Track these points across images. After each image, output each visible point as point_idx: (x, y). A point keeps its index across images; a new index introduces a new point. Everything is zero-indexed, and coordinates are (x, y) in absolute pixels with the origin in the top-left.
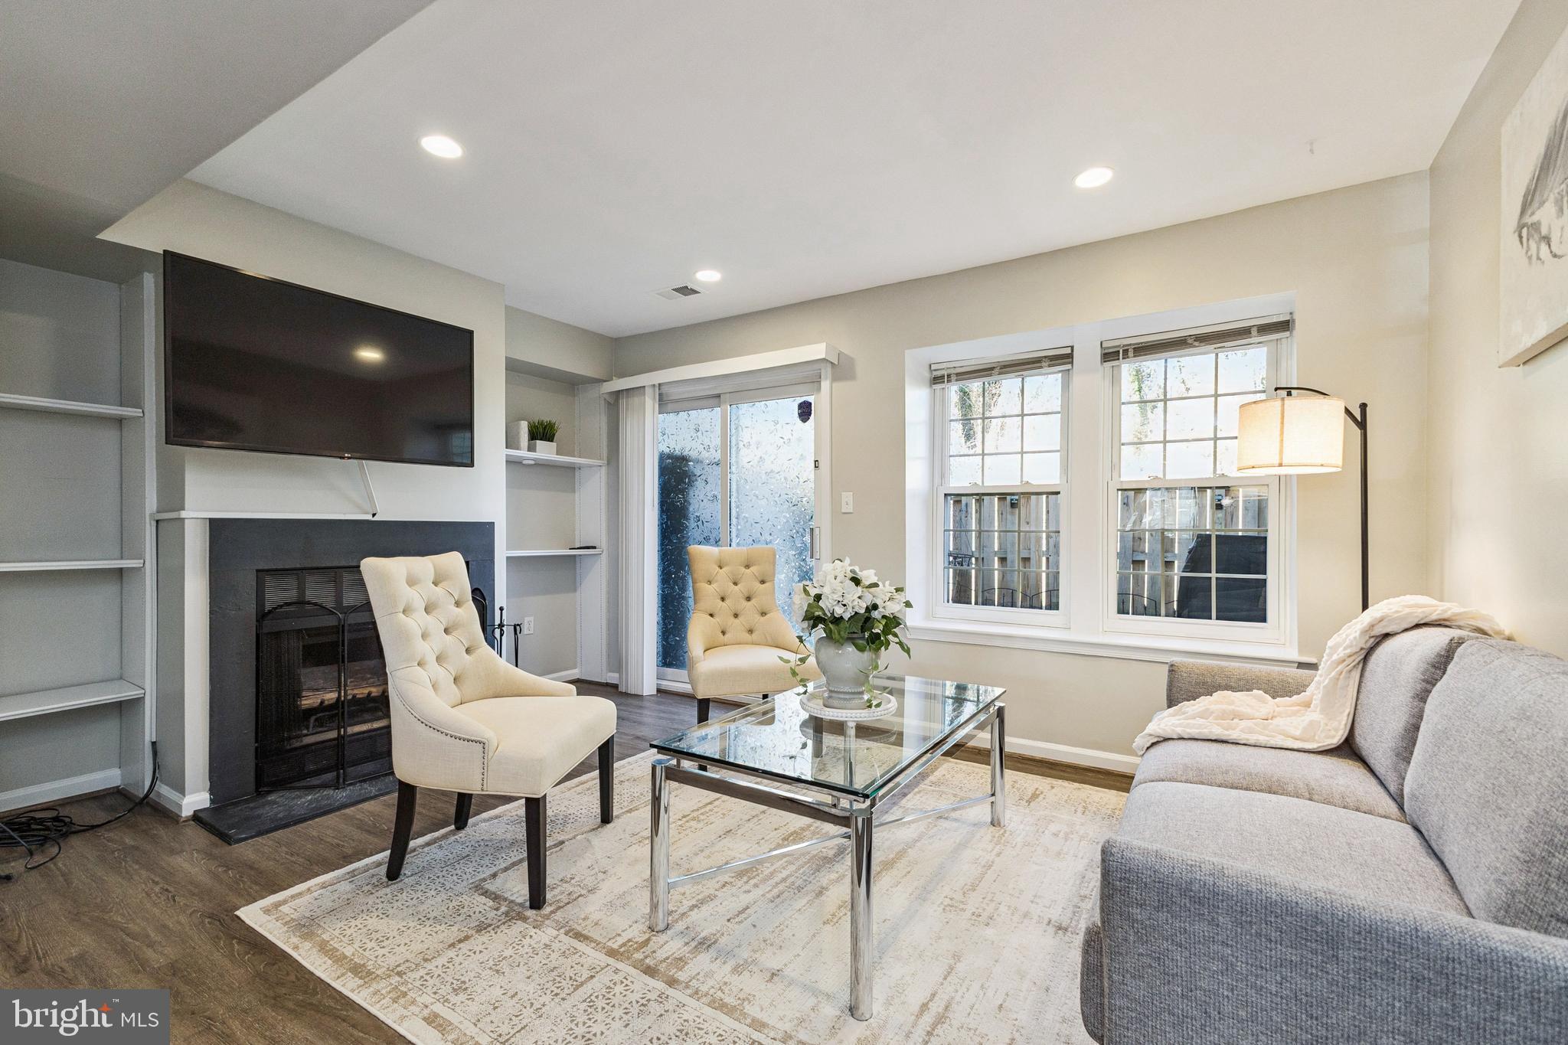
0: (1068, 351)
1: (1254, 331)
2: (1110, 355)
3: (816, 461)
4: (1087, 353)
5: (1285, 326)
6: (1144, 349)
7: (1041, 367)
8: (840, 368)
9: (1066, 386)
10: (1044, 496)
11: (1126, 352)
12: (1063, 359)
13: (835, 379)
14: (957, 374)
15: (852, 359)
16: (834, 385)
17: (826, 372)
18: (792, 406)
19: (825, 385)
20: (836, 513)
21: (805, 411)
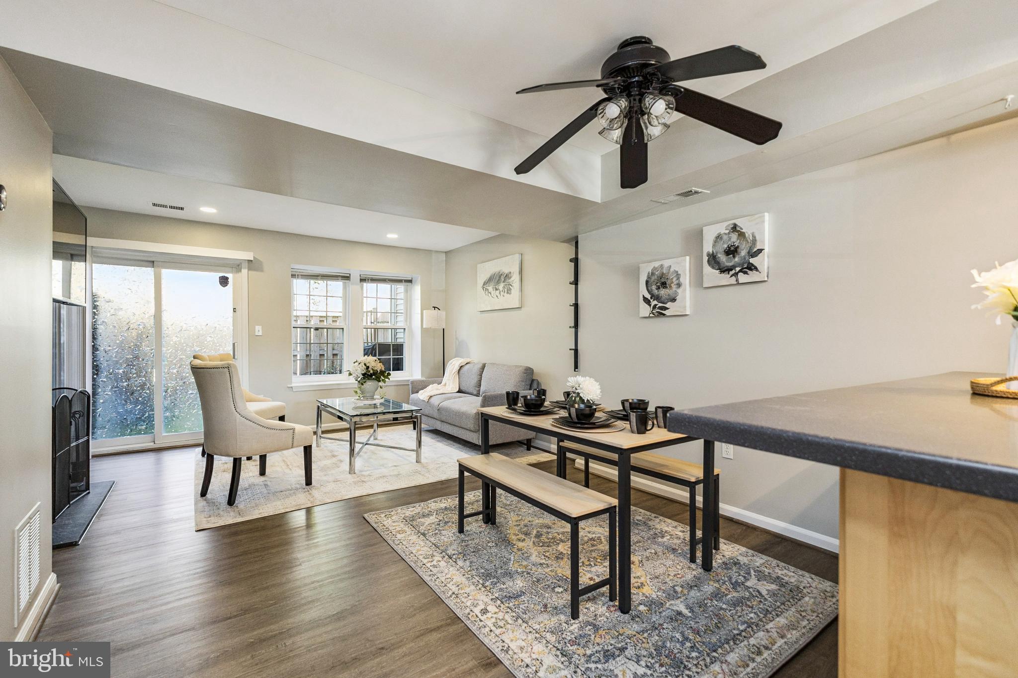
0: (349, 275)
1: (403, 281)
2: (362, 280)
3: (234, 309)
4: (355, 277)
5: (410, 281)
6: (373, 280)
7: (338, 279)
8: (252, 264)
9: (345, 288)
10: (325, 330)
11: (368, 280)
12: (347, 278)
13: (249, 269)
14: (302, 275)
15: (261, 262)
16: (249, 272)
17: (245, 265)
18: (217, 275)
19: (245, 271)
20: (252, 336)
21: (224, 281)
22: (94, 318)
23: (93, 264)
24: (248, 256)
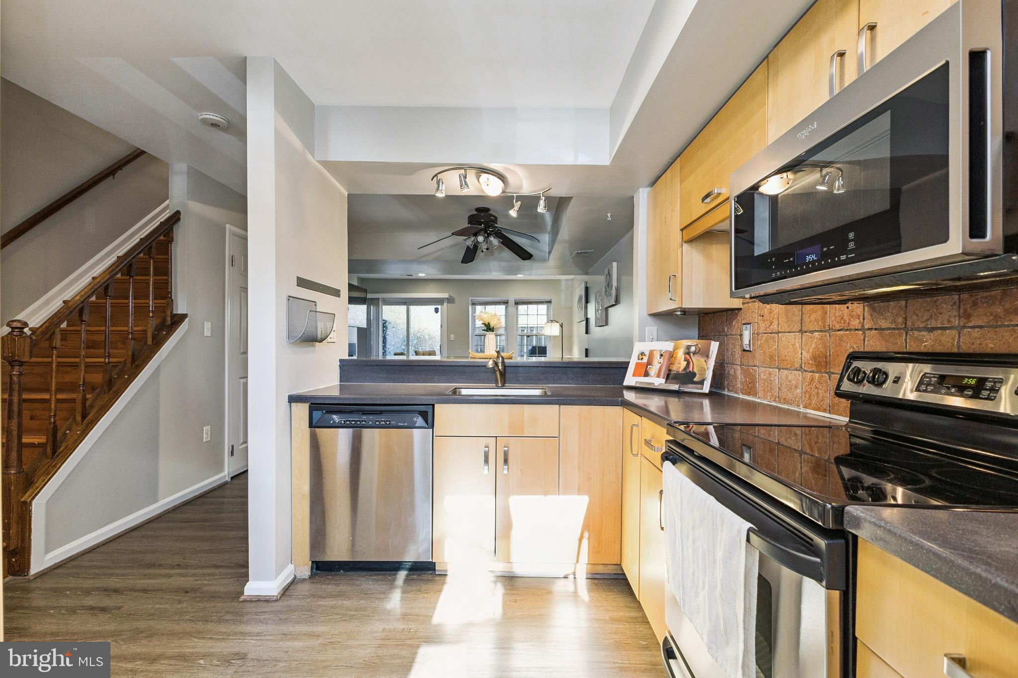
0: (507, 300)
1: (544, 302)
2: (517, 303)
3: (441, 325)
4: (511, 302)
5: (550, 302)
6: (524, 302)
7: (501, 304)
8: (450, 300)
9: (507, 308)
11: (520, 303)
12: (506, 302)
13: (448, 303)
15: (454, 298)
17: (445, 300)
19: (445, 304)
20: (449, 341)
21: (437, 310)
22: (383, 332)
23: (383, 306)
24: (445, 295)
